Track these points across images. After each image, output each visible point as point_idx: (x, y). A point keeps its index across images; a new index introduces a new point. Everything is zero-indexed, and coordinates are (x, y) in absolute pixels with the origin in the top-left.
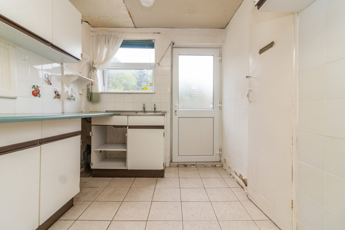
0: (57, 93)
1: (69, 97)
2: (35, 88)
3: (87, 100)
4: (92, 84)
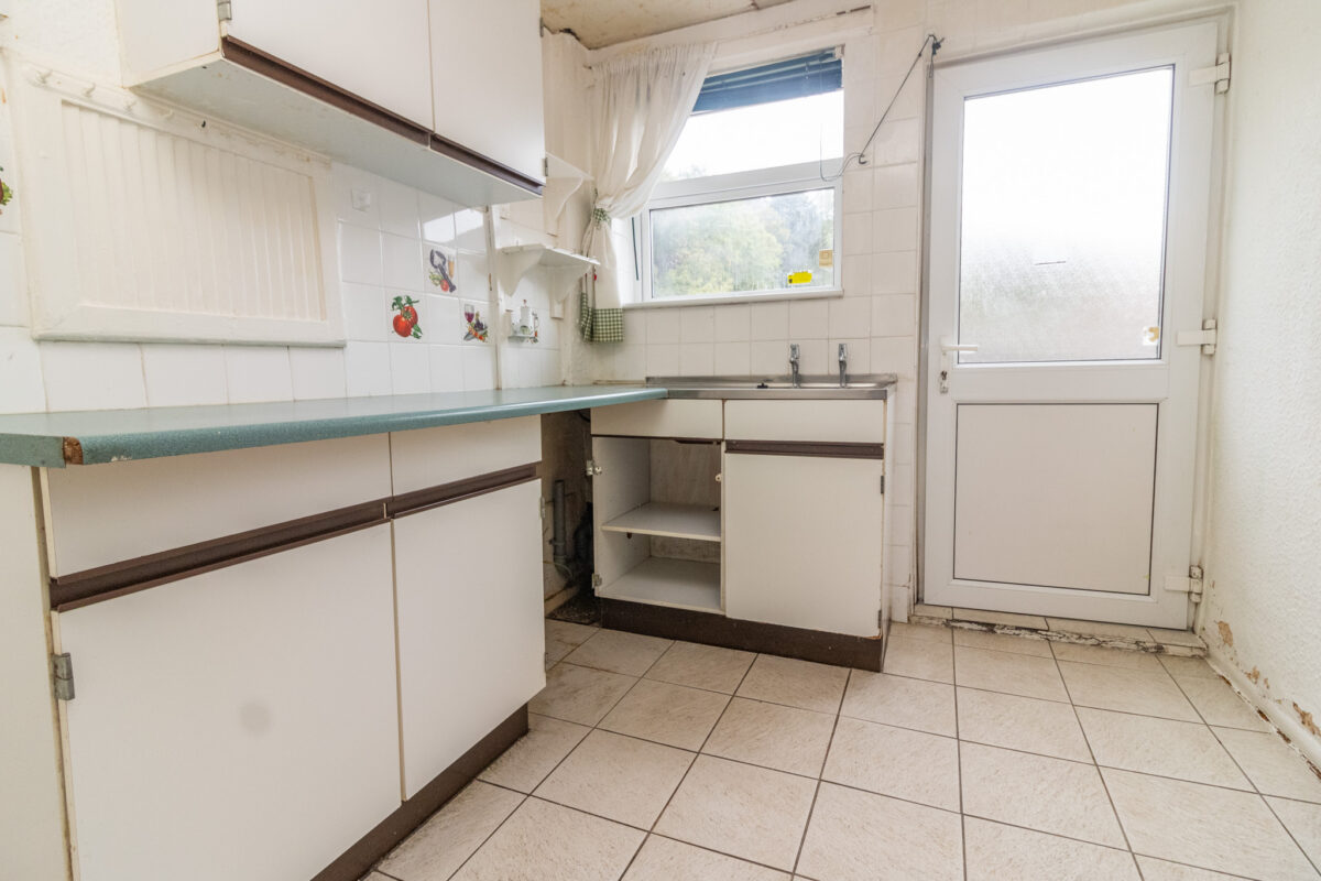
0: (474, 321)
1: (515, 332)
2: (401, 307)
3: (578, 340)
4: (595, 277)
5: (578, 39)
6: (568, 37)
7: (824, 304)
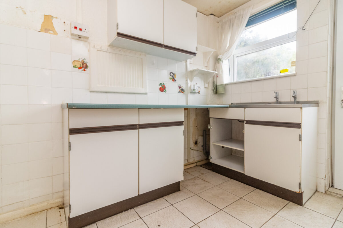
0: (181, 88)
1: (192, 91)
2: (162, 85)
3: (212, 93)
4: (217, 76)
5: (215, 16)
6: (212, 16)
7: (289, 78)
